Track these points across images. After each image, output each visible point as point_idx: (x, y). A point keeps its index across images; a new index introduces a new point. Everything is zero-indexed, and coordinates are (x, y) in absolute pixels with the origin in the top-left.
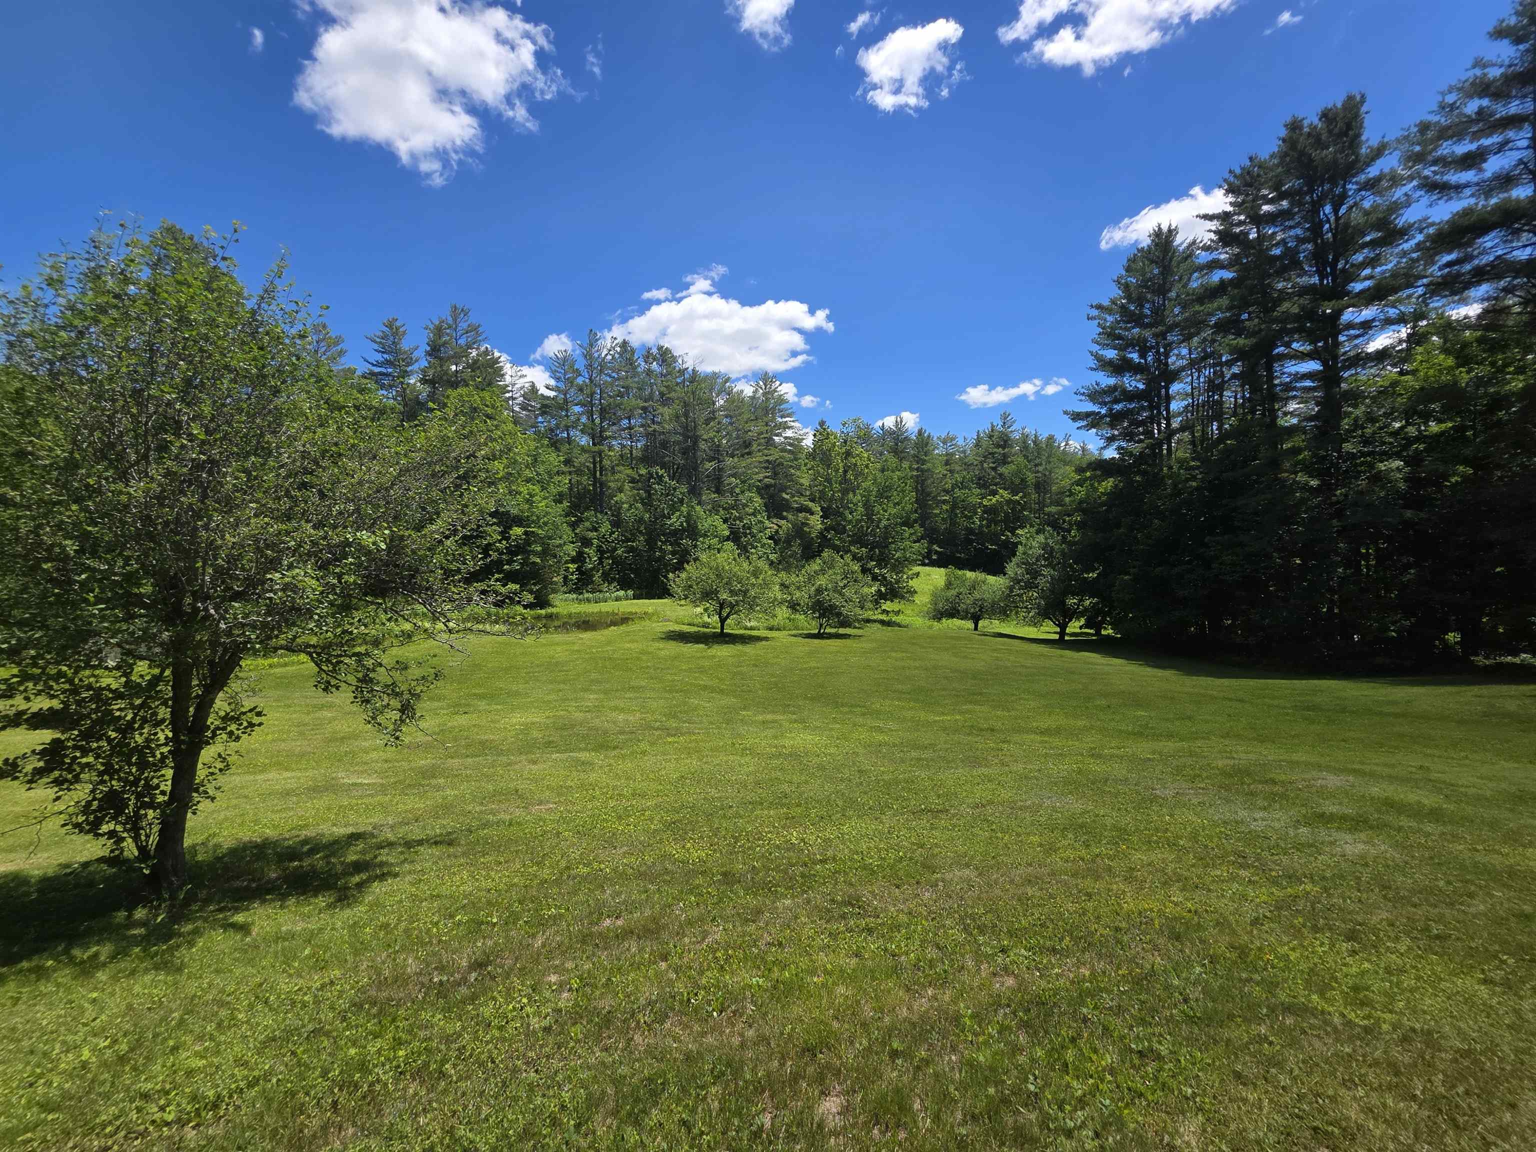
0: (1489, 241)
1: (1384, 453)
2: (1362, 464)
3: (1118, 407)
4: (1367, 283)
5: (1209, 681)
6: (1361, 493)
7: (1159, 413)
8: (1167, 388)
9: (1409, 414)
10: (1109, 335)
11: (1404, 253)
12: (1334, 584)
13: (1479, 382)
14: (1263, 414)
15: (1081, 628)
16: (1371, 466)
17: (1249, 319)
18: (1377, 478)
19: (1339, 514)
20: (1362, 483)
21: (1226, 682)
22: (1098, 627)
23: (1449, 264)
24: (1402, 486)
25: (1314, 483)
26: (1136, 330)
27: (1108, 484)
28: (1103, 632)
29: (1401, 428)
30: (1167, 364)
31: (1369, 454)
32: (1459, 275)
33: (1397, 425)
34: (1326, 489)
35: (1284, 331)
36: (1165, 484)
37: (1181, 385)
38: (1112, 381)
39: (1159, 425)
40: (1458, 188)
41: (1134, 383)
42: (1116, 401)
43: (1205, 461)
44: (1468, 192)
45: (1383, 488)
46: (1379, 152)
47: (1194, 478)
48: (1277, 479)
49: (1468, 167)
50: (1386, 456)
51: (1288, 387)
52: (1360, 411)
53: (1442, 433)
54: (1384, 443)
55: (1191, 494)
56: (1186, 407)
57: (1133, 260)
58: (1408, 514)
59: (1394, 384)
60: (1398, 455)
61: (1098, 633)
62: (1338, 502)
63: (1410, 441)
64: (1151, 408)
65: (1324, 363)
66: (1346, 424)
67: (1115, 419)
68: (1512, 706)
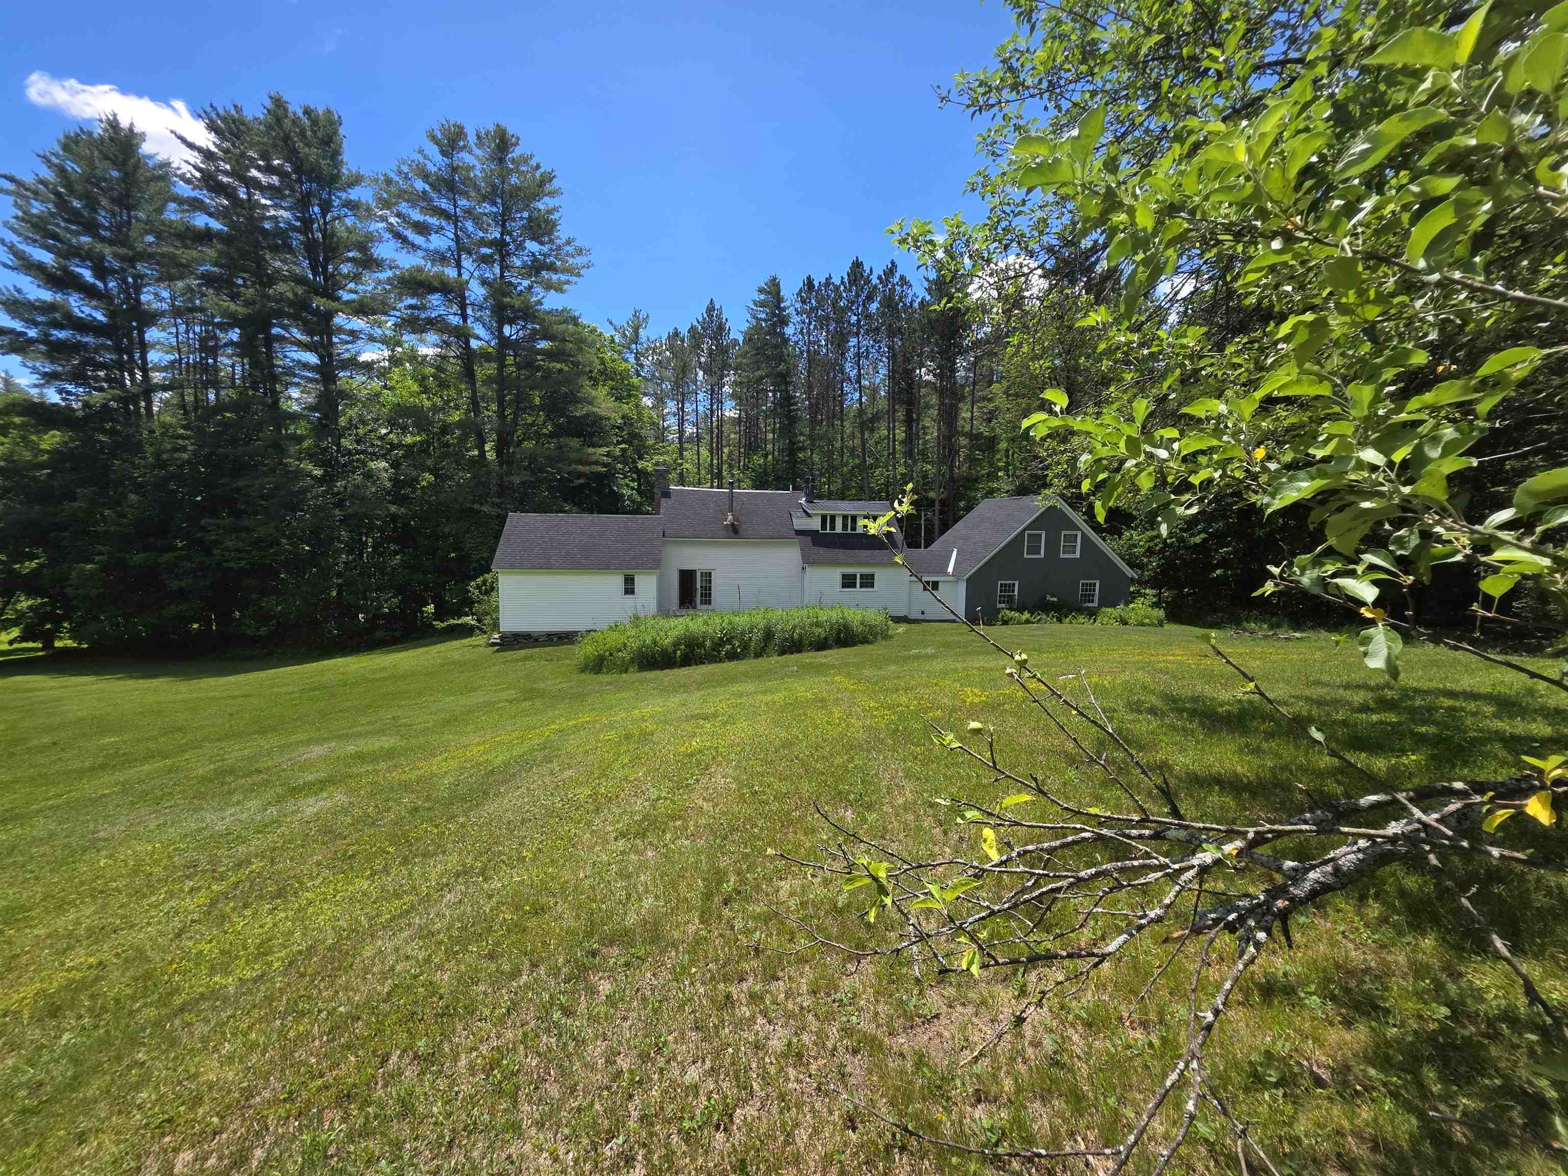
0: (435, 299)
1: (374, 454)
2: (358, 460)
3: (62, 335)
4: (353, 296)
5: (212, 681)
6: (357, 487)
7: (131, 358)
8: (141, 333)
9: (392, 423)
10: (35, 226)
11: (379, 282)
12: (340, 568)
13: (435, 409)
14: (265, 394)
15: (11, 642)
16: (364, 464)
17: (245, 286)
18: (369, 475)
19: (340, 504)
20: (358, 478)
21: (232, 679)
22: (48, 639)
23: (411, 307)
24: (388, 484)
25: (318, 472)
26: (85, 239)
27: (51, 439)
28: (58, 644)
29: (387, 434)
30: (138, 301)
31: (362, 452)
32: (417, 318)
33: (384, 431)
34: (328, 479)
35: (280, 314)
36: (144, 452)
37: (164, 334)
38: (47, 295)
39: (132, 375)
40: (414, 247)
41: (87, 310)
42: (60, 326)
43: (200, 431)
44: (420, 253)
45: (374, 483)
46: (356, 180)
47: (184, 449)
48: (281, 463)
49: (421, 233)
50: (375, 456)
51: (289, 371)
52: (352, 413)
53: (415, 444)
54: (373, 445)
55: (181, 467)
56: (173, 362)
57: (76, 140)
58: (393, 509)
59: (378, 395)
60: (384, 457)
61: (48, 645)
62: (338, 493)
63: (394, 447)
64: (118, 349)
65: (321, 358)
66: (343, 421)
67: (56, 350)
68: (456, 656)
